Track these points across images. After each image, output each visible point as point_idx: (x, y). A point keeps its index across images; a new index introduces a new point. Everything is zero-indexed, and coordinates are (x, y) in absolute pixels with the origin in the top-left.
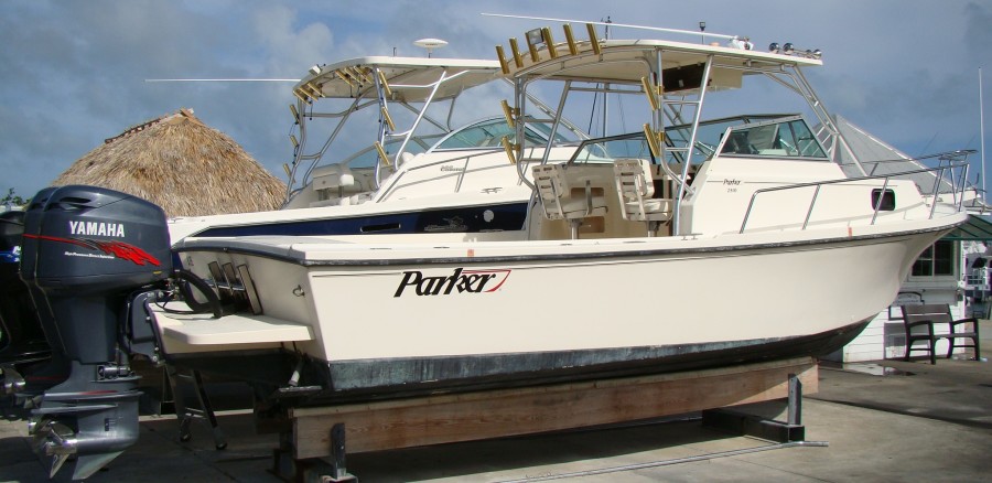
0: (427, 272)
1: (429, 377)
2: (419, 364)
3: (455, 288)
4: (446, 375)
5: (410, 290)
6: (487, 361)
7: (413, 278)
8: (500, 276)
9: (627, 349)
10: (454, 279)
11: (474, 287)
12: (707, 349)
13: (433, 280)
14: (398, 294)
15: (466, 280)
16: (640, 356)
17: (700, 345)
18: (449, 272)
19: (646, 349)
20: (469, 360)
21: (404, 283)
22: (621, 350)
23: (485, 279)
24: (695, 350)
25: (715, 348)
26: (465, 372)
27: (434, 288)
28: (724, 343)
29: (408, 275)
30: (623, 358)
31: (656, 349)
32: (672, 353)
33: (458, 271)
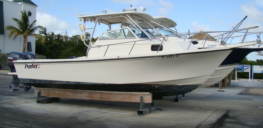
0: (29, 64)
1: (32, 83)
2: (30, 80)
3: (33, 67)
4: (34, 82)
5: (27, 67)
6: (40, 81)
7: (27, 65)
8: (39, 65)
9: (65, 81)
10: (32, 66)
11: (35, 67)
12: (84, 84)
13: (29, 66)
14: (25, 68)
15: (34, 66)
16: (69, 83)
17: (82, 83)
18: (31, 64)
19: (70, 82)
20: (37, 80)
21: (26, 66)
22: (64, 81)
23: (37, 66)
24: (81, 83)
25: (87, 84)
26: (37, 82)
27: (29, 67)
28: (89, 83)
29: (26, 65)
30: (65, 83)
31: (72, 82)
32: (76, 83)
33: (32, 64)
